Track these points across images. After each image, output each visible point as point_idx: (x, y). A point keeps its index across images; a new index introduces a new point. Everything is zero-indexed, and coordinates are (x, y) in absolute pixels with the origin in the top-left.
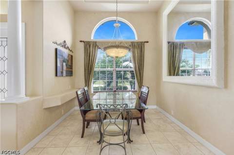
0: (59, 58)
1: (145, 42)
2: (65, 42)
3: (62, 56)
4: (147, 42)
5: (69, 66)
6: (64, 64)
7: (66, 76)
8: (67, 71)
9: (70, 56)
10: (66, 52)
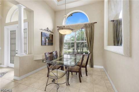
0: (43, 36)
1: (94, 23)
2: (48, 28)
3: (46, 35)
4: (96, 23)
5: (51, 40)
6: (47, 39)
7: (48, 45)
8: (48, 43)
9: (51, 35)
10: (48, 33)
